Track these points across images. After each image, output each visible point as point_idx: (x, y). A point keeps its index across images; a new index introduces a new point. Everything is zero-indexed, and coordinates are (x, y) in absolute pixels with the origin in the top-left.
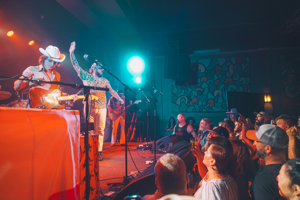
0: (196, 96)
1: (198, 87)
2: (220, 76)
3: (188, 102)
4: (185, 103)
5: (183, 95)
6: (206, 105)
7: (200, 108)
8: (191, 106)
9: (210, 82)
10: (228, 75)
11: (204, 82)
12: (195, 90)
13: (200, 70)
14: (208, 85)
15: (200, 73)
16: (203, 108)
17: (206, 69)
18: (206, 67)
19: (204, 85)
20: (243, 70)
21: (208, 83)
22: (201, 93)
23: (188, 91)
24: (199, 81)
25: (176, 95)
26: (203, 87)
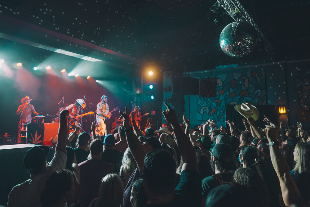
0: (215, 107)
1: (217, 99)
2: (235, 89)
3: (209, 112)
4: (206, 113)
5: (205, 105)
6: (223, 115)
7: (218, 118)
8: (211, 115)
9: (226, 95)
10: (243, 88)
11: (222, 95)
12: (214, 102)
13: (219, 84)
14: (225, 97)
15: (218, 86)
16: (220, 118)
17: (223, 83)
18: (223, 81)
19: (222, 97)
20: (258, 82)
21: (224, 95)
22: (219, 104)
23: (209, 102)
24: (217, 94)
25: (200, 106)
26: (221, 99)
